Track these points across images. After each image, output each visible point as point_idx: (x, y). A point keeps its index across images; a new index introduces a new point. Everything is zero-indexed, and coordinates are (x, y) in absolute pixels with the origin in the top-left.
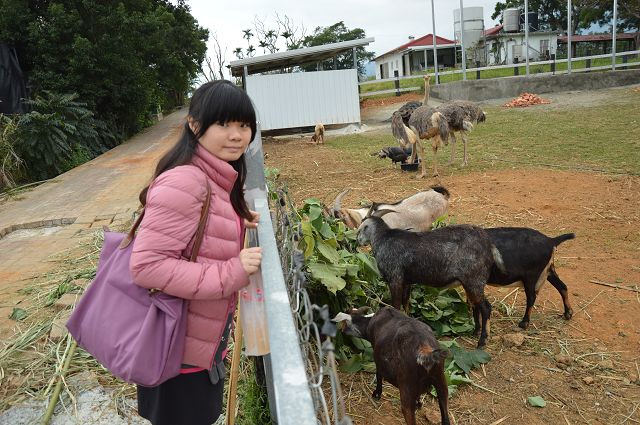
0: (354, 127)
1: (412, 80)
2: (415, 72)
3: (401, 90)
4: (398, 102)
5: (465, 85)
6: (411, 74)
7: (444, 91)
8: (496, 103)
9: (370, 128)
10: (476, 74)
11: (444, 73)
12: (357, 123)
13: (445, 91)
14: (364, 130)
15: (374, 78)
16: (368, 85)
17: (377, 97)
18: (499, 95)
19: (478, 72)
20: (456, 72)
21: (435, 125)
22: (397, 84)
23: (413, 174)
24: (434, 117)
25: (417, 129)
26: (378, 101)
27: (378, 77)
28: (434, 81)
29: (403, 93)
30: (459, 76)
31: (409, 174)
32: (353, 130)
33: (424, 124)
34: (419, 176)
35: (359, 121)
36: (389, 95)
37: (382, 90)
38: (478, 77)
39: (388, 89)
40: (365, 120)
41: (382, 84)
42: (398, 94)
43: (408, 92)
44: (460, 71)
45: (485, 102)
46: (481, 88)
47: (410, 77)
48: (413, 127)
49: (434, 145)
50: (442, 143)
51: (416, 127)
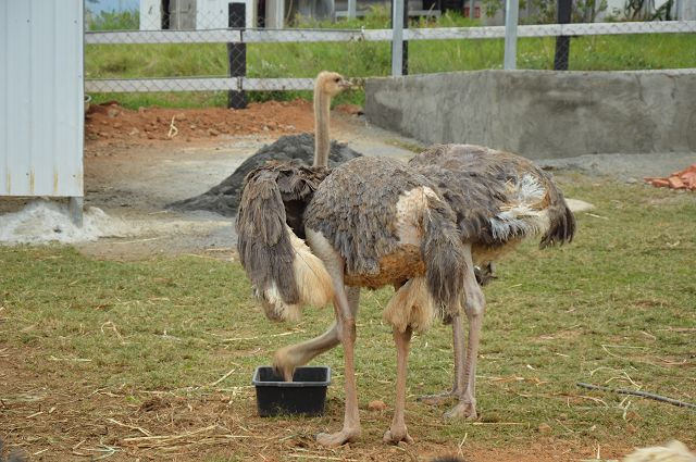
0: (53, 217)
1: (293, 49)
2: (305, 16)
3: (251, 84)
4: (238, 129)
5: (510, 88)
6: (290, 21)
7: (424, 106)
8: (628, 168)
9: (118, 226)
10: (550, 52)
11: (426, 33)
12: (65, 203)
13: (431, 103)
14: (94, 229)
15: (130, 22)
16: (109, 47)
17: (146, 101)
18: (642, 138)
19: (563, 42)
20: (475, 32)
21: (409, 237)
22: (237, 58)
23: (308, 427)
24: (410, 204)
25: (337, 247)
26: (154, 119)
27: (151, 19)
28: (386, 64)
29: (258, 97)
30: (486, 53)
31: (288, 428)
32: (49, 229)
33: (365, 230)
34: (330, 438)
35: (75, 190)
36: (202, 98)
37: (169, 75)
38: (561, 61)
39: (192, 71)
40: (100, 193)
41: (173, 51)
42: (238, 100)
43: (279, 96)
44: (490, 32)
45: (586, 161)
46: (573, 106)
47: (291, 36)
48: (318, 238)
49: (400, 319)
50: (430, 313)
51: (331, 236)
